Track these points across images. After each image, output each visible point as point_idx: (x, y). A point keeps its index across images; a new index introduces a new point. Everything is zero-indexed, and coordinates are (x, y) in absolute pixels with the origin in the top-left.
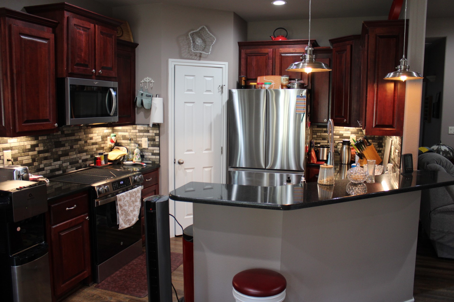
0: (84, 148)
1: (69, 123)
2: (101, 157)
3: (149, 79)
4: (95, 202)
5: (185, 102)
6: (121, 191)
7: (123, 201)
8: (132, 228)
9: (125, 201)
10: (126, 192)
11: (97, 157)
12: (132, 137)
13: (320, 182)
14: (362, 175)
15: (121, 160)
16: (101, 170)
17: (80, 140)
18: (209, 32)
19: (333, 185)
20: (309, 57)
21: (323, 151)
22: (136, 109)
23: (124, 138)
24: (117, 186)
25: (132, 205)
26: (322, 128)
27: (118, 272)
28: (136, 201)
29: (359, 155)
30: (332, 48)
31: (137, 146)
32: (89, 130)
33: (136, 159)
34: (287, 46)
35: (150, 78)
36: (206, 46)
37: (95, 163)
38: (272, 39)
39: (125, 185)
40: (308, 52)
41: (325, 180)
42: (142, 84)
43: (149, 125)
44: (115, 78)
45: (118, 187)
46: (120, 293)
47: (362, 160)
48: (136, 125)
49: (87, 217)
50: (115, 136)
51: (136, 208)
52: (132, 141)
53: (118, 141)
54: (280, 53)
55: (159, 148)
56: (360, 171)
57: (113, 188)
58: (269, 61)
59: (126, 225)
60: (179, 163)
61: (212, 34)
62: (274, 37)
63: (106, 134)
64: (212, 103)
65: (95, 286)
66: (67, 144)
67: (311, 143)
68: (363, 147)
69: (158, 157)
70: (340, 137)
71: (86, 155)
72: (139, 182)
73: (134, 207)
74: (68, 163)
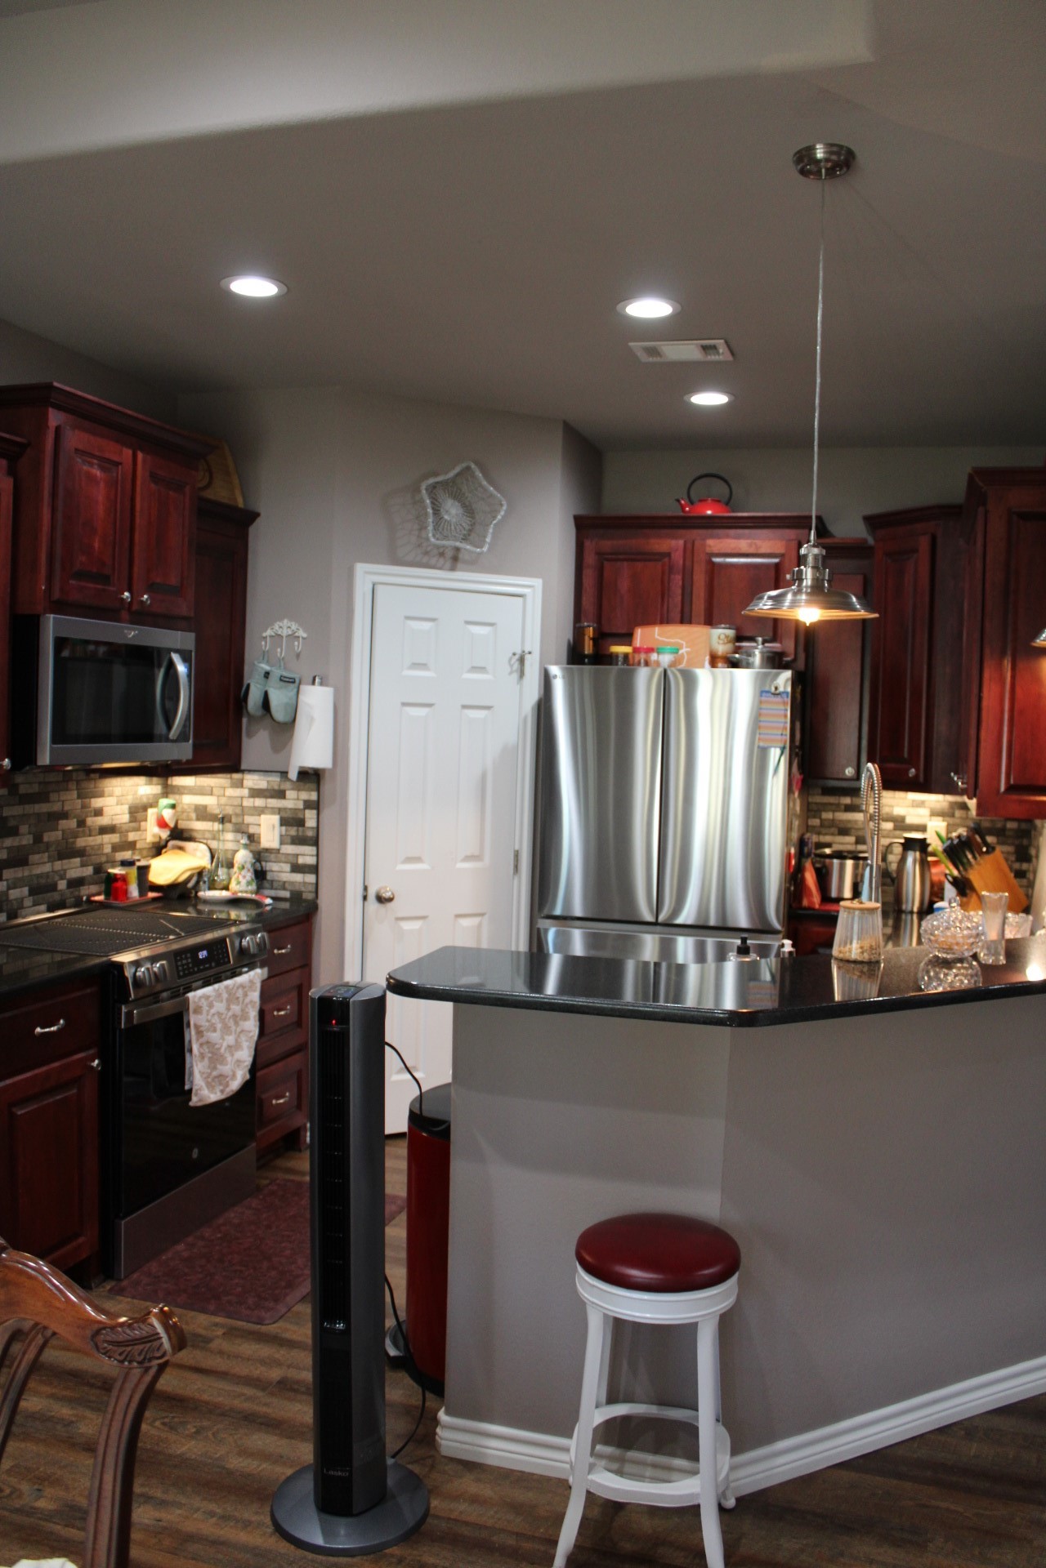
0: (74, 843)
1: (45, 758)
2: (127, 874)
3: (289, 627)
4: (121, 1014)
5: (404, 704)
6: (200, 983)
7: (208, 1015)
8: (227, 1104)
9: (214, 1014)
10: (216, 986)
11: (115, 875)
12: (229, 810)
13: (840, 952)
14: (965, 932)
15: (190, 885)
16: (129, 915)
17: (64, 815)
18: (485, 483)
19: (878, 962)
20: (813, 574)
21: (842, 868)
22: (245, 720)
23: (203, 814)
24: (190, 965)
25: (233, 1028)
26: (837, 797)
27: (181, 1247)
28: (245, 1018)
29: (956, 883)
30: (871, 541)
31: (244, 841)
32: (92, 786)
33: (241, 884)
34: (732, 532)
35: (293, 623)
36: (473, 525)
37: (107, 894)
38: (683, 508)
39: (213, 964)
40: (810, 559)
41: (855, 945)
42: (266, 643)
43: (287, 773)
44: (184, 618)
45: (193, 968)
46: (193, 1310)
47: (965, 899)
48: (243, 771)
49: (96, 1062)
50: (173, 806)
51: (243, 1038)
52: (229, 826)
53: (182, 825)
54: (707, 554)
55: (314, 848)
56: (961, 922)
57: (178, 972)
58: (672, 576)
59: (212, 1093)
60: (380, 899)
61: (495, 488)
62: (687, 501)
63: (145, 800)
64: (488, 708)
65: (108, 1287)
66: (24, 829)
67: (802, 843)
68: (968, 859)
69: (311, 878)
70: (895, 826)
71: (79, 865)
72: (254, 956)
73: (239, 1036)
74: (26, 890)
